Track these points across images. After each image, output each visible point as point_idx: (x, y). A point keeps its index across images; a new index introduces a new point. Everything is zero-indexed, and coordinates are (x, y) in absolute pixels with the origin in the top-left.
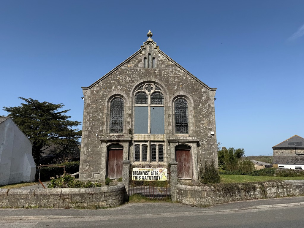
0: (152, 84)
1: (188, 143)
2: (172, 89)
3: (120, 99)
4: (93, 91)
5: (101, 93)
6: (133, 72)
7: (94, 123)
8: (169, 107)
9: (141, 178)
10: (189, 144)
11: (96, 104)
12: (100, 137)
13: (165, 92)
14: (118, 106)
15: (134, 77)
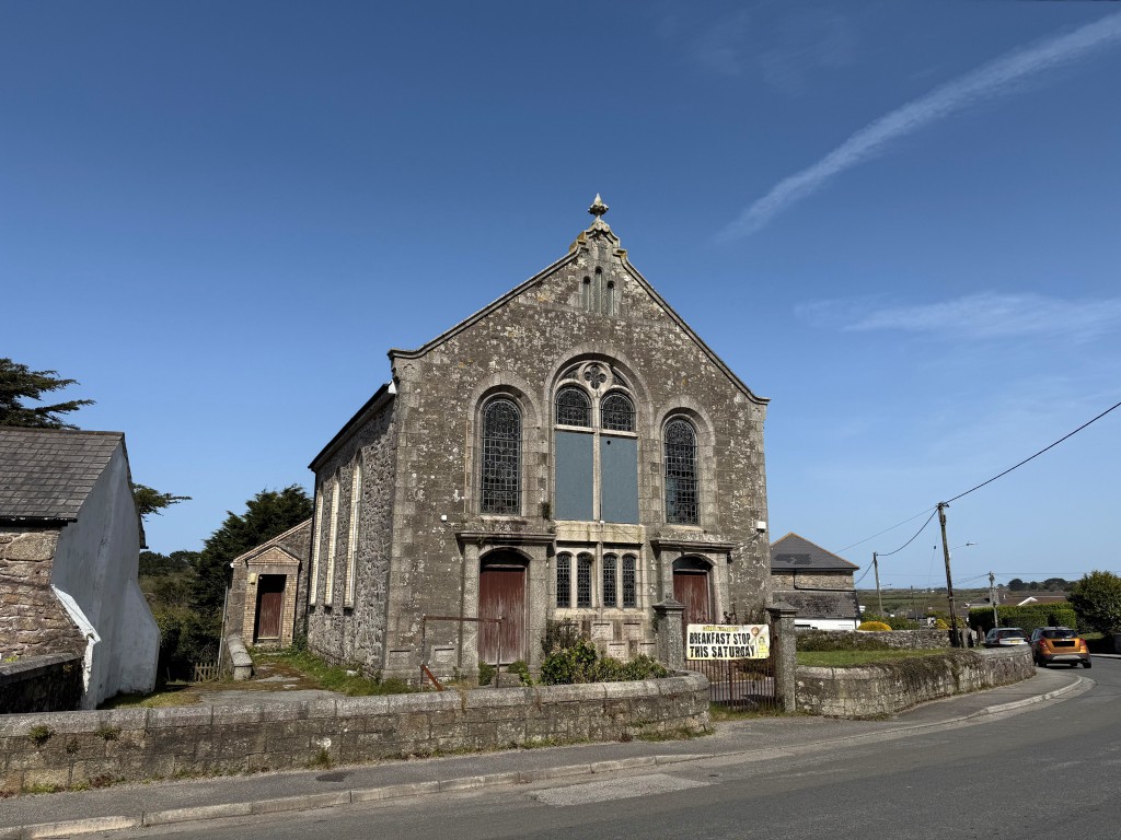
0: (605, 364)
1: (707, 551)
2: (662, 389)
3: (510, 403)
4: (428, 368)
5: (456, 376)
6: (551, 319)
7: (433, 477)
8: (654, 440)
9: (710, 652)
10: (708, 556)
11: (441, 414)
12: (453, 524)
13: (642, 394)
14: (505, 424)
15: (555, 336)
